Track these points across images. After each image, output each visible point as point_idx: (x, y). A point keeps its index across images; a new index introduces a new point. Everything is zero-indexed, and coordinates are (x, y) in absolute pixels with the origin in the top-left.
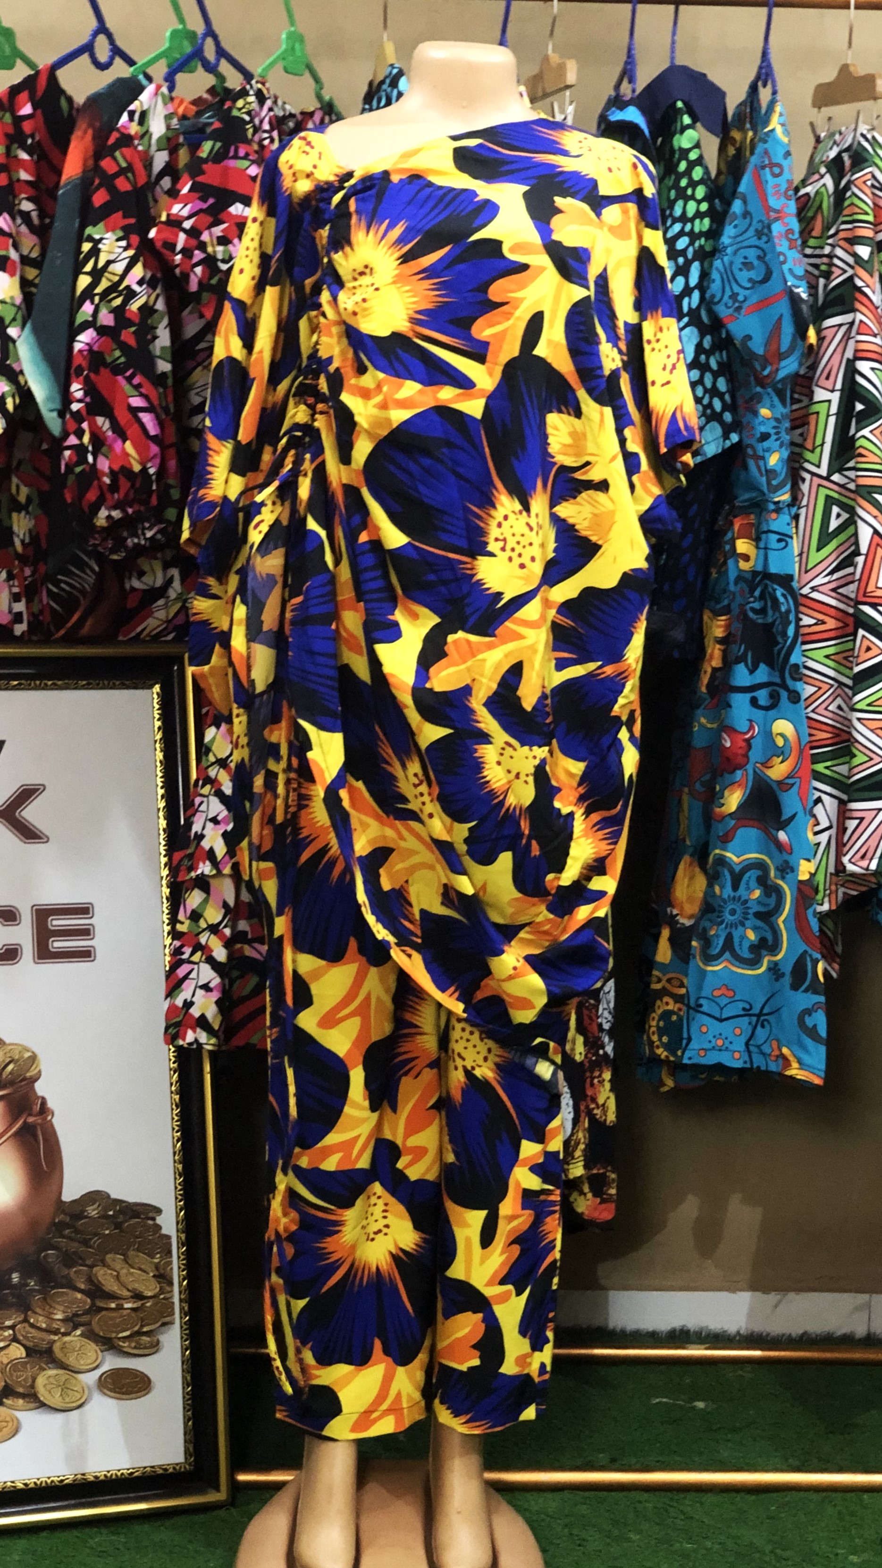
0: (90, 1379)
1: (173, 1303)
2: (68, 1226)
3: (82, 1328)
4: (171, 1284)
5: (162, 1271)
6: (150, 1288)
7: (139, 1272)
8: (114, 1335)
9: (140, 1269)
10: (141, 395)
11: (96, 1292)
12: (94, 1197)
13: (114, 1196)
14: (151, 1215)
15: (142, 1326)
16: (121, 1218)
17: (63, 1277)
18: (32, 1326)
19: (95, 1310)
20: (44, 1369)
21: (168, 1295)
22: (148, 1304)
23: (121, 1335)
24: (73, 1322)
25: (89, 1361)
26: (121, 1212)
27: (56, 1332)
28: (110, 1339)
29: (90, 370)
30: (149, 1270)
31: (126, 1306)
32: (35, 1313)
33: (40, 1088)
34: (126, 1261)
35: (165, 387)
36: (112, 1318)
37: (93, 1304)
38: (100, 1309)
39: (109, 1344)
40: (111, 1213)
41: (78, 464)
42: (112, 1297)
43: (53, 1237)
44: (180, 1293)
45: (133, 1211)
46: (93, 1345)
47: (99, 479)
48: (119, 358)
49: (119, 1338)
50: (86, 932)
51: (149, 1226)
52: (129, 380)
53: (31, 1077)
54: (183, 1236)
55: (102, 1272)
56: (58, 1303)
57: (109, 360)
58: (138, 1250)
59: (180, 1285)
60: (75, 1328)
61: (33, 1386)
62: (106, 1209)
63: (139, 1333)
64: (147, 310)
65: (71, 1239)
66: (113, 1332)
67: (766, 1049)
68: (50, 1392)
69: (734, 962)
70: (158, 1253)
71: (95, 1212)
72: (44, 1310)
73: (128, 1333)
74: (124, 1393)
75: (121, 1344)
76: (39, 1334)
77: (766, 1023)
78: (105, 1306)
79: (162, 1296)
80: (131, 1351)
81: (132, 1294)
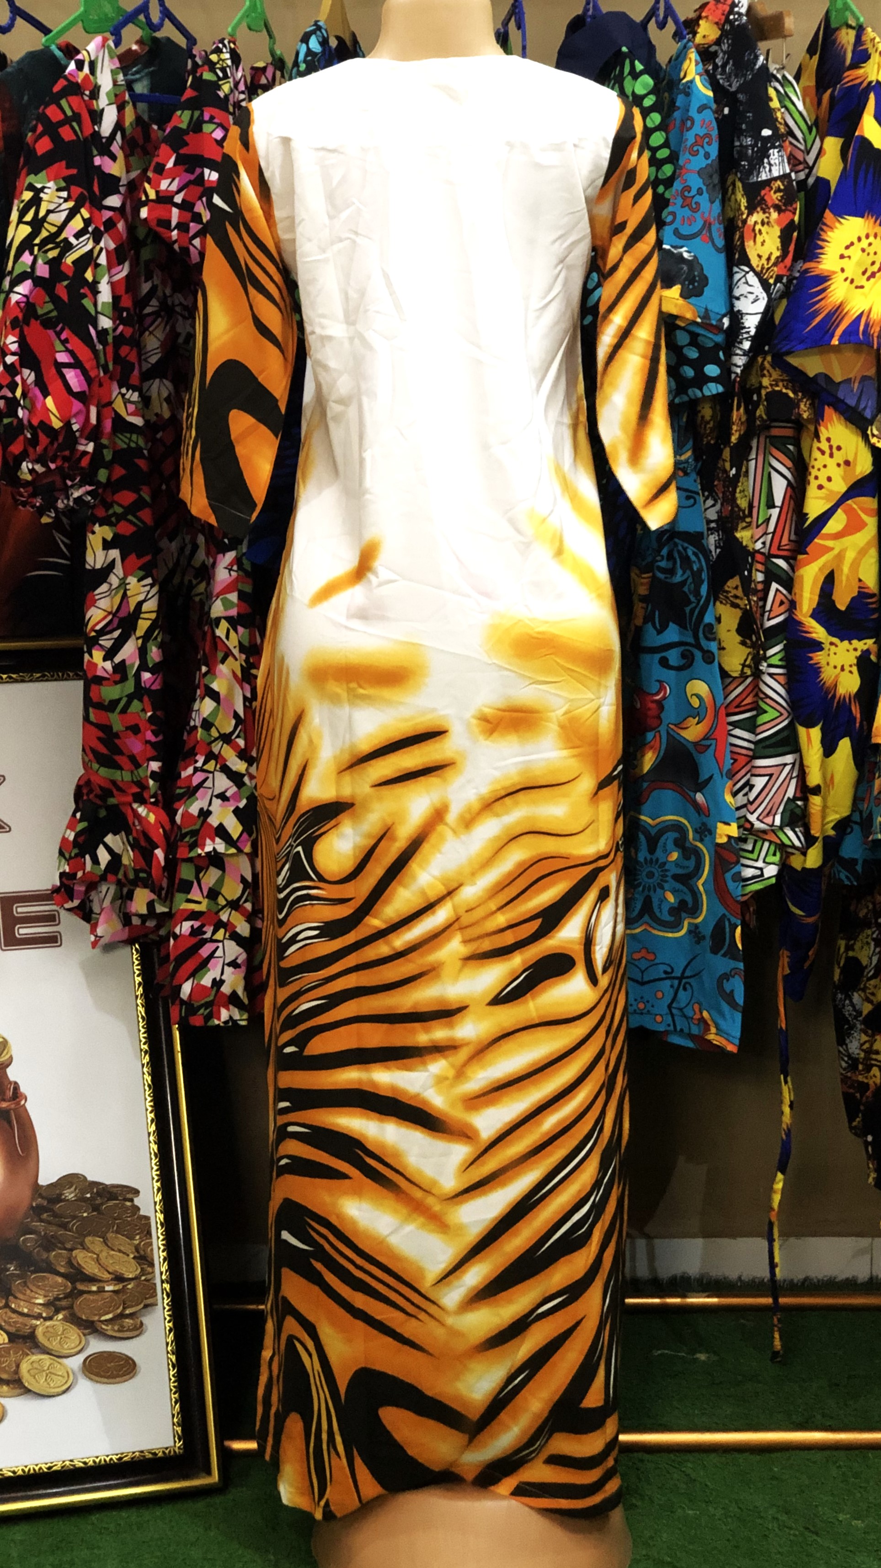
0: (75, 1363)
1: (155, 1284)
2: (45, 1209)
3: (64, 1312)
4: (152, 1265)
5: (142, 1253)
6: (130, 1270)
7: (121, 1255)
8: (96, 1318)
9: (120, 1251)
10: (68, 349)
11: (77, 1275)
12: (70, 1180)
13: (90, 1178)
14: (129, 1196)
15: (124, 1308)
16: (99, 1201)
17: (43, 1260)
18: (14, 1311)
19: (74, 1294)
20: (28, 1355)
21: (149, 1277)
22: (130, 1286)
23: (103, 1318)
24: (54, 1306)
25: (73, 1345)
26: (98, 1194)
27: (39, 1317)
28: (93, 1322)
30: (129, 1252)
31: (107, 1288)
32: (16, 1298)
34: (105, 1242)
36: (93, 1301)
37: (74, 1288)
38: (82, 1293)
39: (90, 1327)
40: (88, 1195)
42: (92, 1280)
43: (32, 1221)
44: (161, 1273)
45: (110, 1193)
46: (75, 1328)
48: (51, 311)
49: (102, 1322)
50: (51, 918)
51: (127, 1208)
52: (58, 334)
54: (161, 1217)
55: (81, 1255)
56: (38, 1287)
57: (41, 310)
58: (117, 1232)
59: (161, 1266)
60: (57, 1311)
61: (17, 1371)
62: (83, 1191)
63: (122, 1316)
65: (49, 1223)
66: (96, 1315)
67: (690, 1013)
68: (35, 1378)
69: (654, 925)
70: (138, 1234)
71: (72, 1195)
72: (25, 1294)
73: (110, 1316)
74: (108, 1377)
75: (104, 1327)
76: (21, 1319)
77: (687, 986)
78: (86, 1289)
79: (143, 1278)
80: (114, 1334)
81: (113, 1276)
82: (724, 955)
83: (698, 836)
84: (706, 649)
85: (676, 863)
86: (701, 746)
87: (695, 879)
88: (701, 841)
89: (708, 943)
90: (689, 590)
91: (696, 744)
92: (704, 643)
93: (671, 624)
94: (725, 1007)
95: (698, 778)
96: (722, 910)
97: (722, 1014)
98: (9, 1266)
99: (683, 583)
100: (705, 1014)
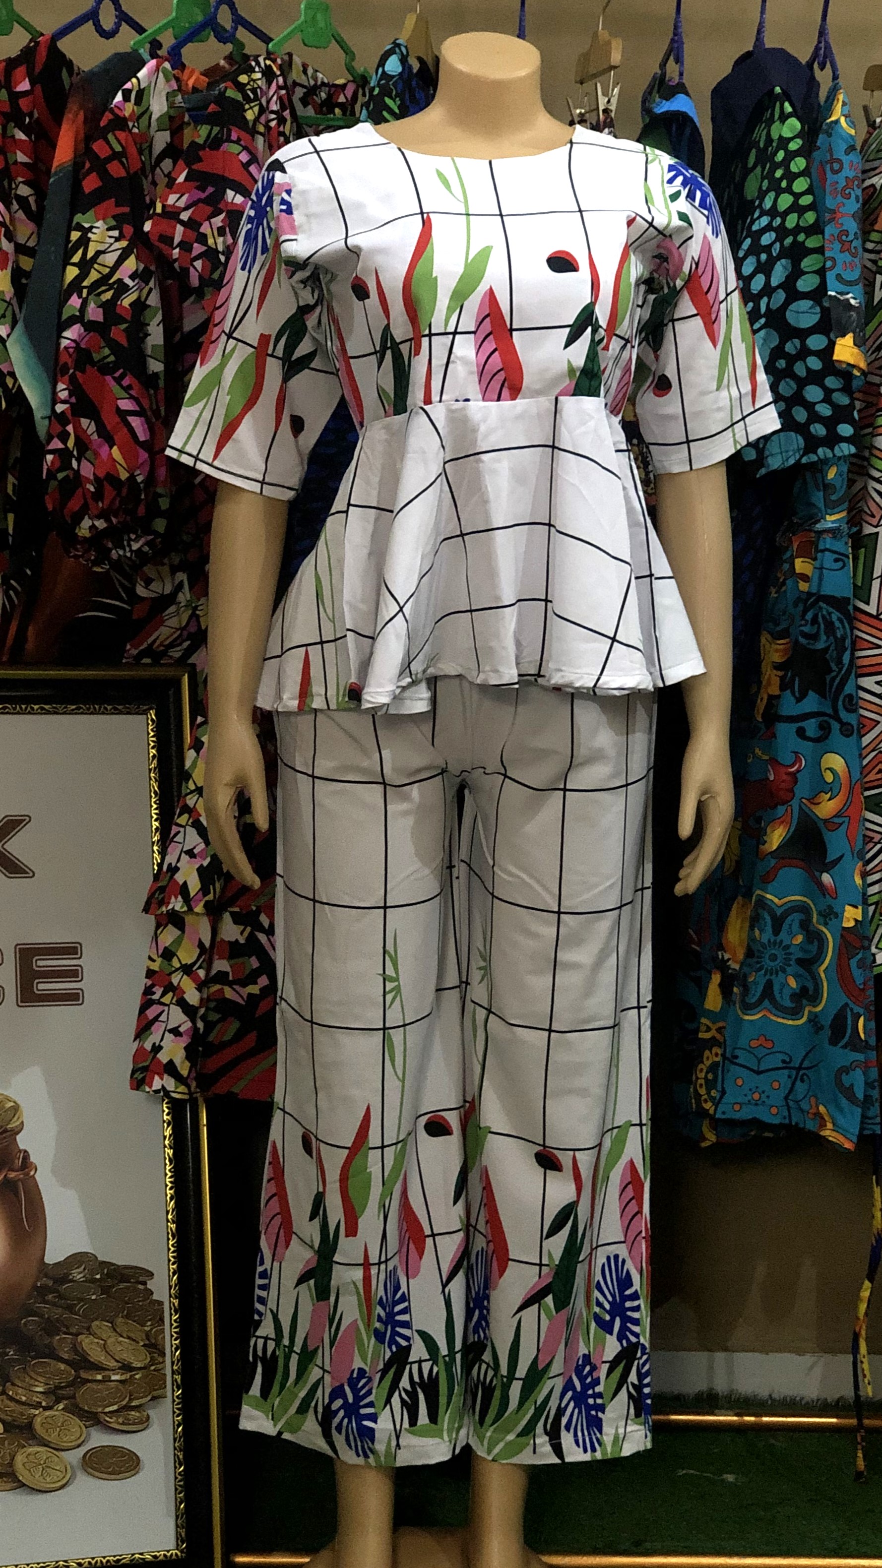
0: (74, 1457)
1: (165, 1374)
2: (51, 1291)
3: (65, 1402)
4: (163, 1354)
5: (153, 1341)
6: (140, 1359)
7: (126, 1340)
8: (100, 1410)
9: (129, 1338)
10: (131, 397)
11: (83, 1363)
12: (78, 1259)
13: (102, 1258)
14: (141, 1279)
15: (131, 1400)
16: (109, 1282)
17: (45, 1345)
18: (11, 1399)
19: (77, 1382)
20: (24, 1447)
21: (160, 1366)
22: (137, 1377)
23: (107, 1410)
24: (55, 1394)
25: (73, 1438)
26: (108, 1275)
27: (38, 1405)
28: (97, 1413)
29: (75, 370)
30: (139, 1339)
31: (113, 1378)
32: (13, 1384)
33: (23, 1141)
34: (113, 1328)
35: (156, 388)
36: (98, 1391)
37: (78, 1376)
38: (86, 1381)
39: (93, 1419)
40: (98, 1276)
41: (60, 470)
42: (99, 1368)
43: (35, 1302)
44: (173, 1363)
45: (122, 1275)
46: (77, 1420)
47: (84, 488)
48: (108, 356)
49: (105, 1413)
50: (74, 974)
51: (140, 1292)
52: (118, 381)
53: (12, 1130)
54: (176, 1302)
55: (87, 1341)
56: (39, 1374)
57: (96, 357)
58: (127, 1317)
59: (173, 1355)
60: (58, 1402)
61: (11, 1464)
62: (93, 1272)
63: (127, 1408)
64: (139, 306)
65: (54, 1304)
66: (99, 1406)
67: (804, 1105)
68: (30, 1471)
69: (774, 1010)
70: (150, 1320)
71: (81, 1275)
72: (24, 1381)
73: (115, 1407)
74: (110, 1473)
75: (108, 1419)
76: (19, 1408)
77: (805, 1077)
78: (90, 1378)
79: (152, 1368)
80: (117, 1427)
81: (120, 1365)
82: (845, 1047)
83: (822, 920)
84: (845, 721)
85: (801, 947)
86: (831, 824)
87: (816, 965)
88: (826, 924)
89: (827, 1033)
90: (831, 656)
91: (826, 821)
92: (844, 715)
93: (810, 692)
94: (844, 1102)
95: (825, 858)
96: (844, 999)
97: (841, 1110)
98: (8, 1350)
99: (826, 649)
100: (822, 1109)
